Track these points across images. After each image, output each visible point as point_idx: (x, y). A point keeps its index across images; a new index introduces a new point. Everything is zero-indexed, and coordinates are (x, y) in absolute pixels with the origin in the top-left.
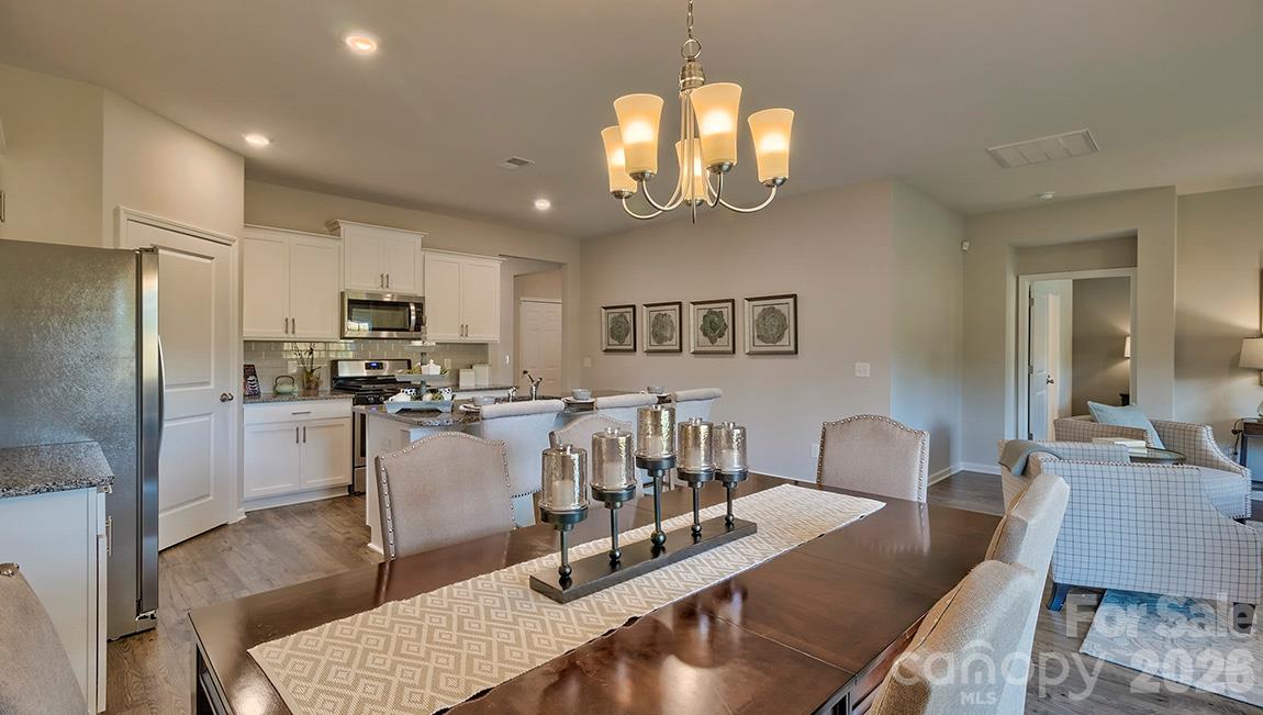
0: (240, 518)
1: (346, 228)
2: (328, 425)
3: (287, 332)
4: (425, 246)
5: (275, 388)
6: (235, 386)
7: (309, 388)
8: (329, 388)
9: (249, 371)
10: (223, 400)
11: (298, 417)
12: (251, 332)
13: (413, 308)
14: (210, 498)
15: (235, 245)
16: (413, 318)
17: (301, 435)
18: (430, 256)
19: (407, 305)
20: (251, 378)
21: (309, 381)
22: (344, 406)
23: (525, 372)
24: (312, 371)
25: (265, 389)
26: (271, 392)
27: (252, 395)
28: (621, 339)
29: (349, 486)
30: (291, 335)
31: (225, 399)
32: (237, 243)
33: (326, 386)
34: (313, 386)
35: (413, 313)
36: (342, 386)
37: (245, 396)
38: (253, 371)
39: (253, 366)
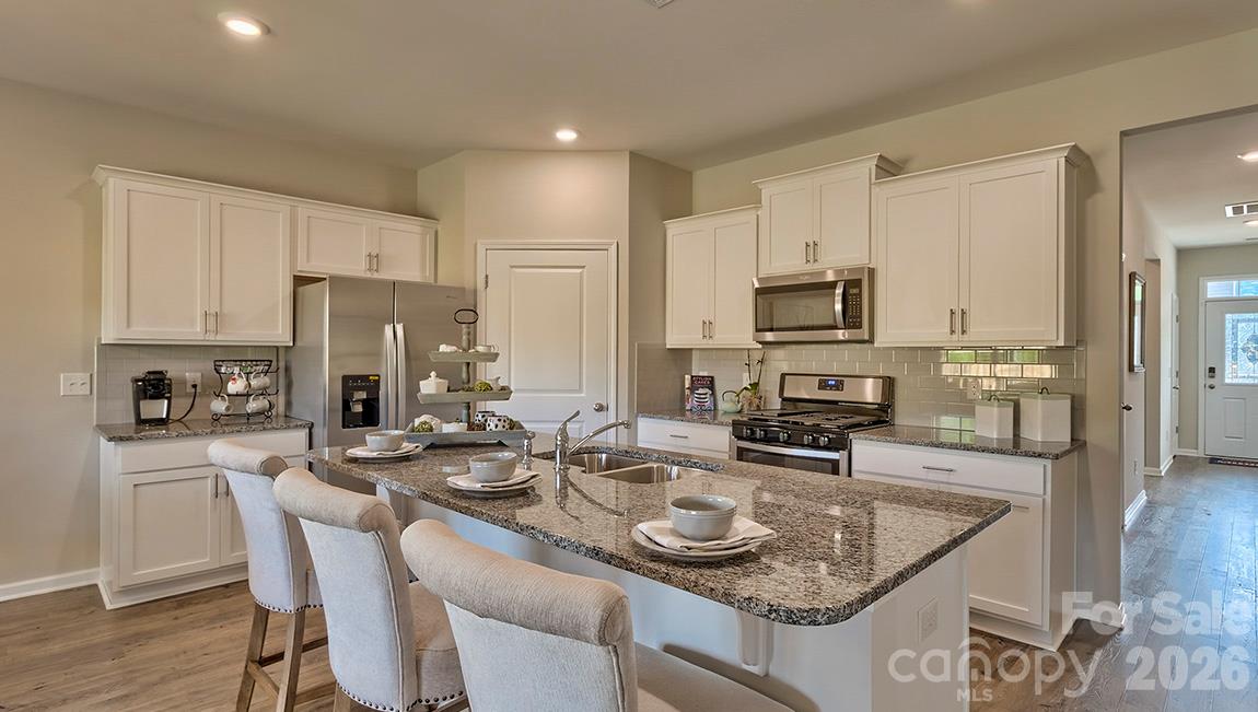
1: (769, 190)
3: (704, 337)
9: (703, 383)
13: (840, 289)
15: (613, 248)
16: (838, 306)
19: (833, 285)
20: (701, 391)
30: (709, 341)
32: (614, 245)
35: (838, 298)
38: (710, 383)
39: (712, 377)
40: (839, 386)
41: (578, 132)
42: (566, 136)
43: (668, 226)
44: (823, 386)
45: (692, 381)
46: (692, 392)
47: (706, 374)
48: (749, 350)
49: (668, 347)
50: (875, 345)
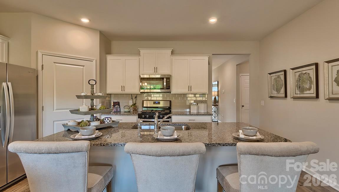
1: (142, 52)
3: (122, 91)
12: (111, 91)
13: (165, 79)
18: (175, 58)
20: (116, 106)
23: (243, 106)
24: (134, 104)
26: (123, 111)
27: (116, 112)
28: (278, 91)
32: (95, 60)
33: (140, 110)
35: (165, 82)
38: (118, 104)
39: (119, 102)
40: (159, 103)
41: (90, 20)
42: (85, 21)
43: (107, 56)
44: (155, 103)
45: (114, 104)
46: (114, 107)
47: (116, 101)
48: (131, 94)
49: (107, 93)
50: (171, 93)
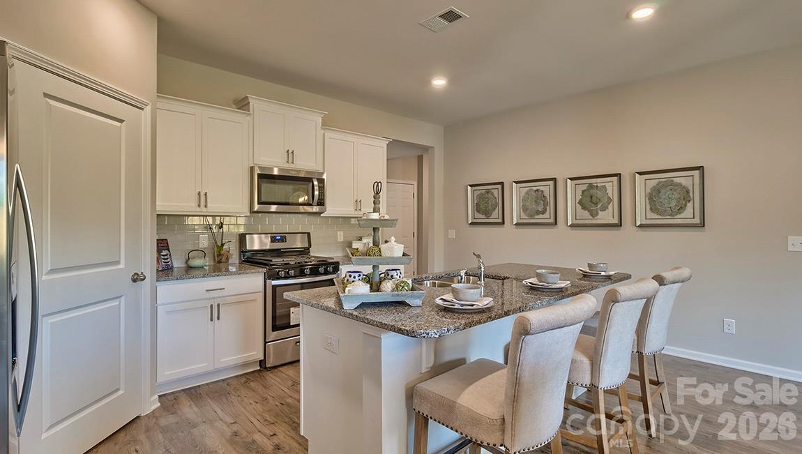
0: (153, 408)
1: (255, 103)
2: (241, 301)
3: (199, 206)
4: (325, 124)
5: (187, 262)
6: (148, 264)
7: (219, 262)
8: (237, 261)
9: (162, 245)
10: (134, 281)
11: (212, 294)
12: (163, 206)
13: (316, 183)
14: (121, 392)
15: (148, 109)
16: (316, 193)
17: (215, 312)
18: (329, 134)
19: (310, 180)
20: (164, 253)
21: (220, 255)
22: (254, 281)
24: (223, 245)
25: (178, 263)
26: (184, 265)
27: (165, 271)
28: (488, 213)
29: (260, 361)
30: (204, 209)
31: (136, 278)
32: (150, 106)
33: (235, 258)
34: (223, 259)
35: (316, 188)
36: (251, 260)
37: (158, 271)
38: (167, 245)
39: (167, 240)
40: (283, 239)
44: (273, 240)
50: (322, 215)
